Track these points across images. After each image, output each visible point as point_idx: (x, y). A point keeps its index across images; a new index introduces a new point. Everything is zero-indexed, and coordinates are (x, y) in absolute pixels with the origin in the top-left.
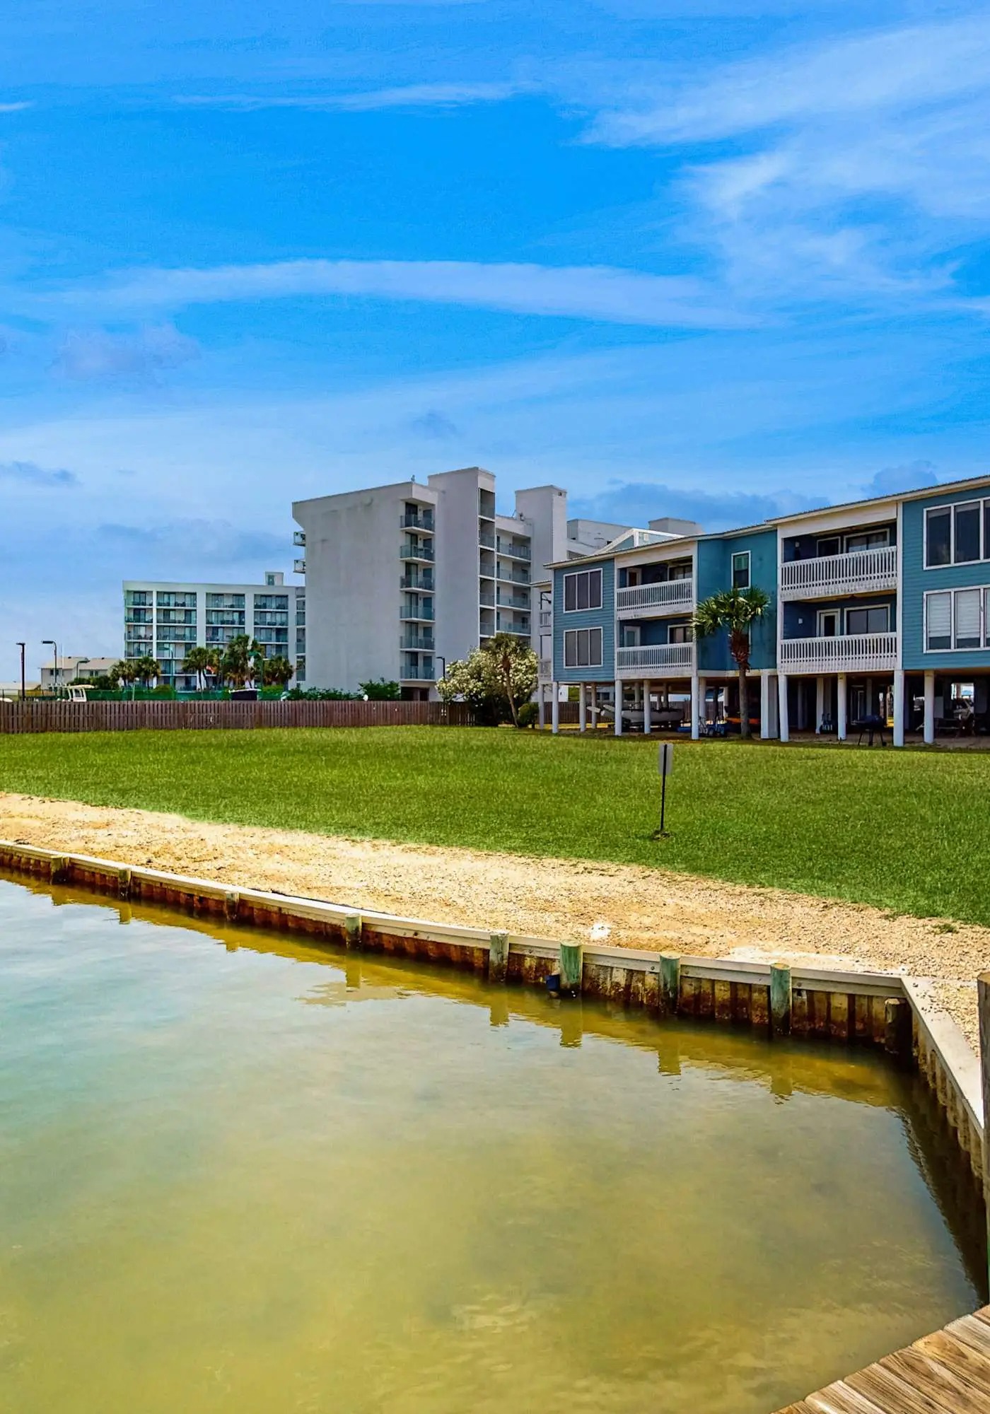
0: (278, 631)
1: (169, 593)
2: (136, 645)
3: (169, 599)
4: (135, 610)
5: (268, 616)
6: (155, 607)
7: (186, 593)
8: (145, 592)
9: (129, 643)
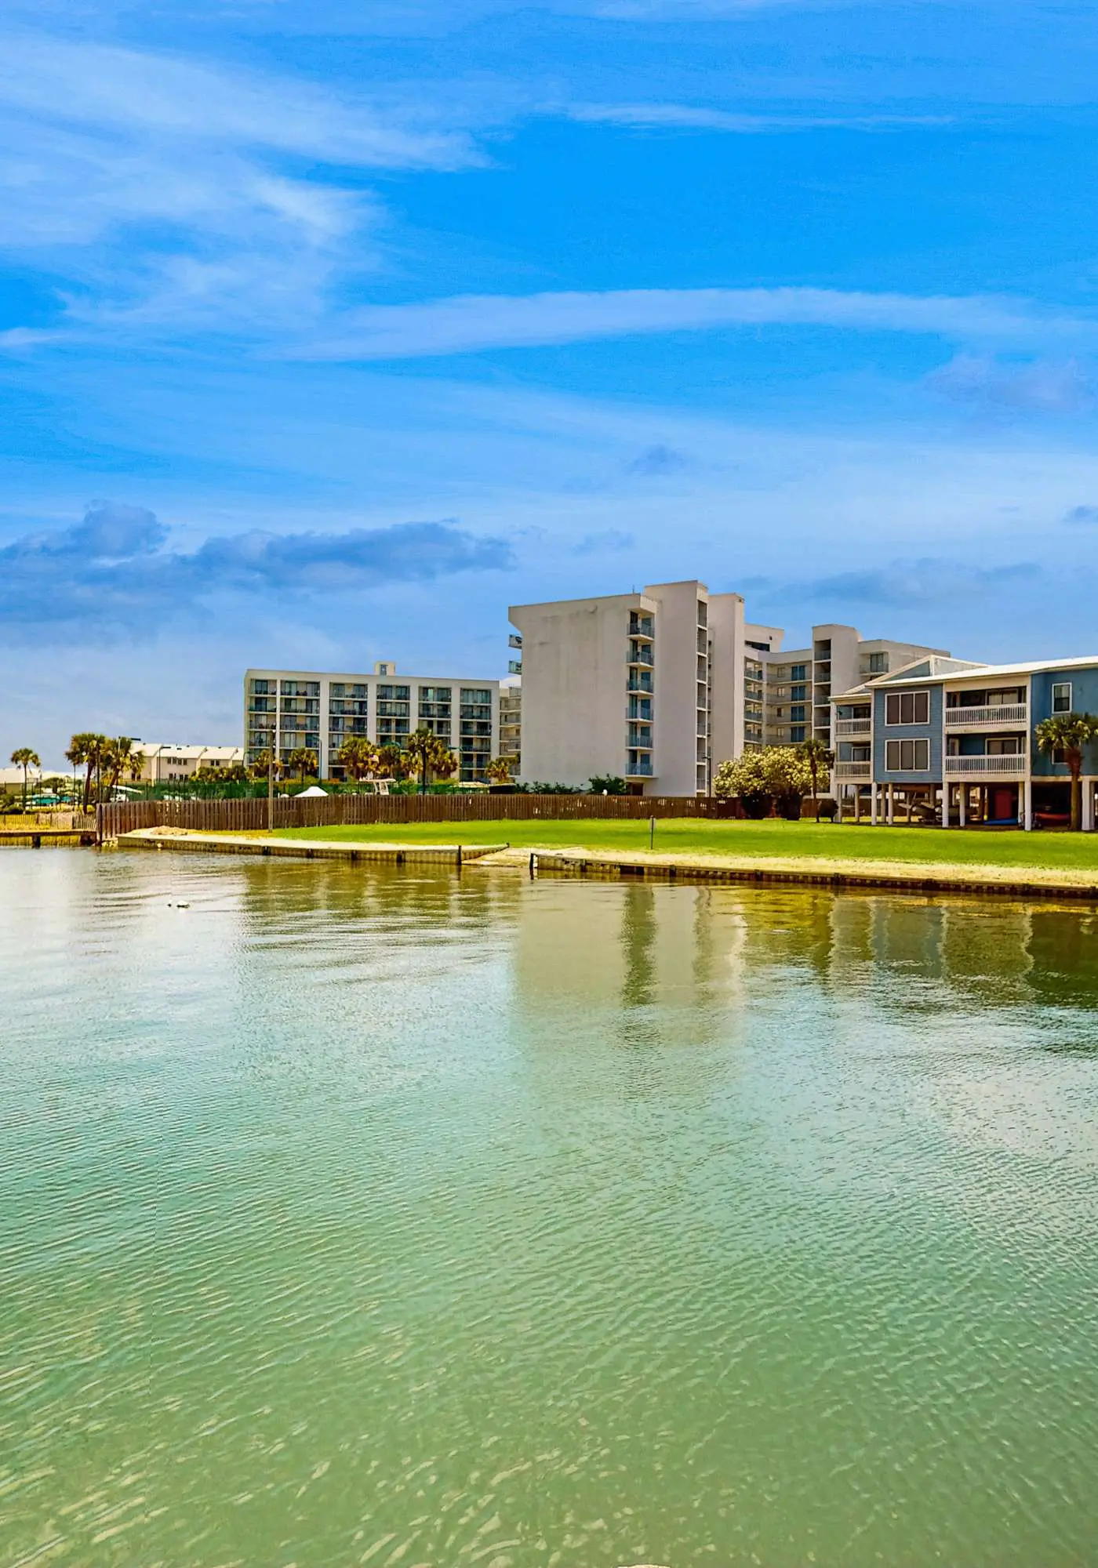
0: (398, 722)
1: (290, 682)
2: (257, 734)
3: (290, 687)
4: (257, 699)
5: (388, 706)
6: (278, 696)
7: (308, 683)
8: (266, 681)
9: (251, 732)
